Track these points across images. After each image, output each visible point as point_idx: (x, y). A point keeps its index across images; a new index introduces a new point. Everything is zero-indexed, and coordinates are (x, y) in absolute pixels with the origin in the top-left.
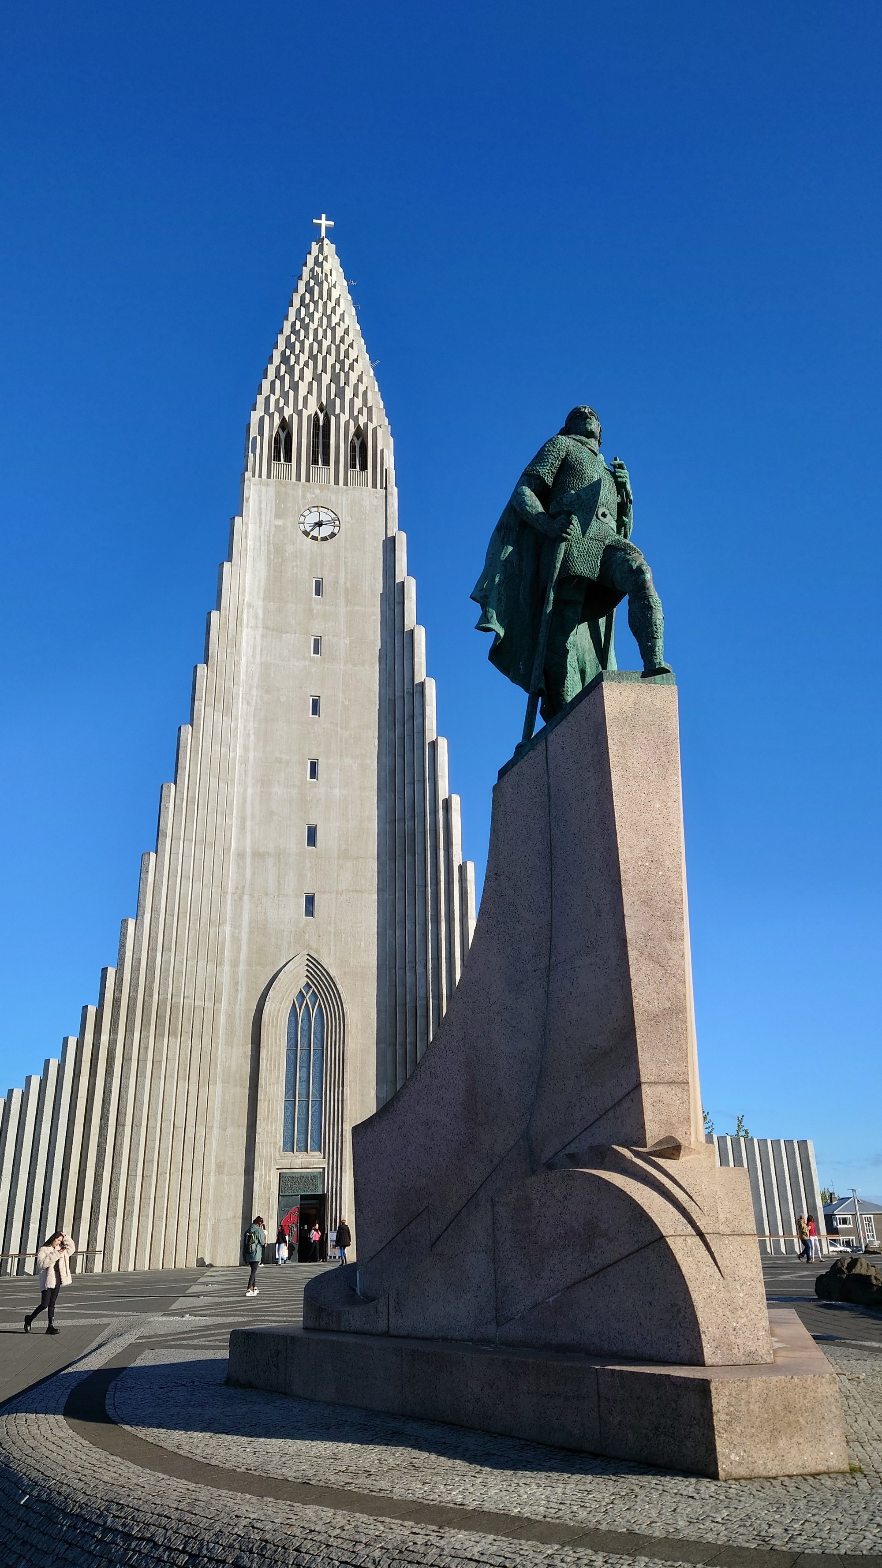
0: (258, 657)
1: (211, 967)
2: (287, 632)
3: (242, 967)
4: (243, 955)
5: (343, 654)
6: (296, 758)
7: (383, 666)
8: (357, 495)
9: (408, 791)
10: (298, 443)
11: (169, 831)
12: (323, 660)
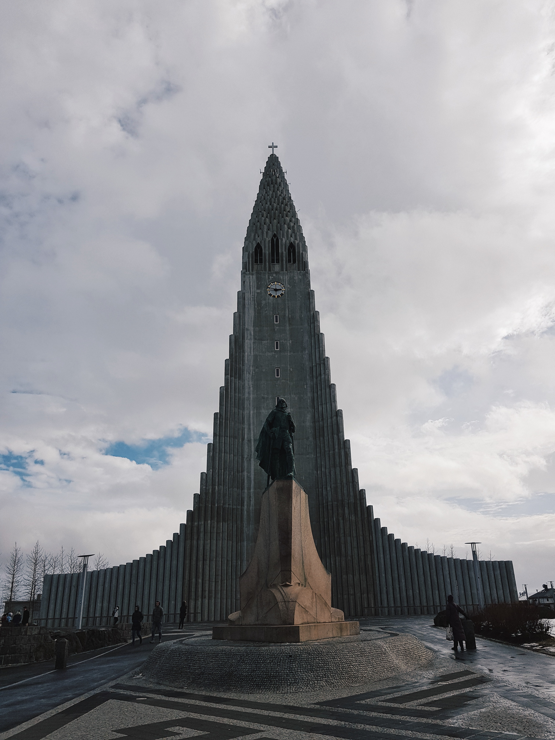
1: (239, 491)
2: (265, 340)
4: (252, 485)
5: (289, 348)
6: (270, 396)
7: (307, 352)
8: (292, 275)
9: (320, 408)
10: (265, 254)
11: (218, 433)
12: (280, 351)
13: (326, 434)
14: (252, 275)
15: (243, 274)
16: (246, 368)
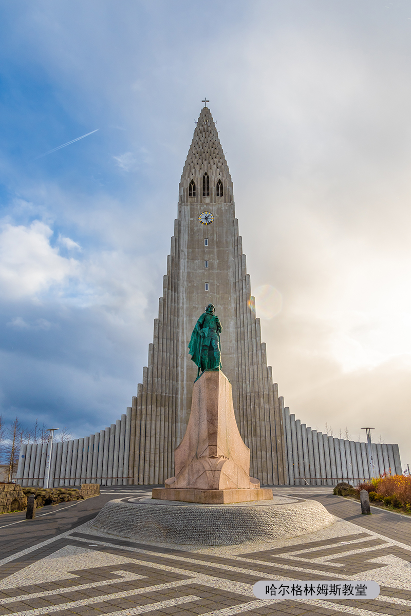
0: (186, 270)
1: (175, 382)
2: (196, 260)
3: (185, 382)
4: (185, 378)
5: (216, 267)
6: (201, 306)
7: (231, 270)
8: (220, 206)
9: (242, 317)
10: (197, 188)
11: (157, 336)
12: (209, 269)
13: (246, 338)
14: (187, 206)
15: (180, 205)
16: (181, 282)
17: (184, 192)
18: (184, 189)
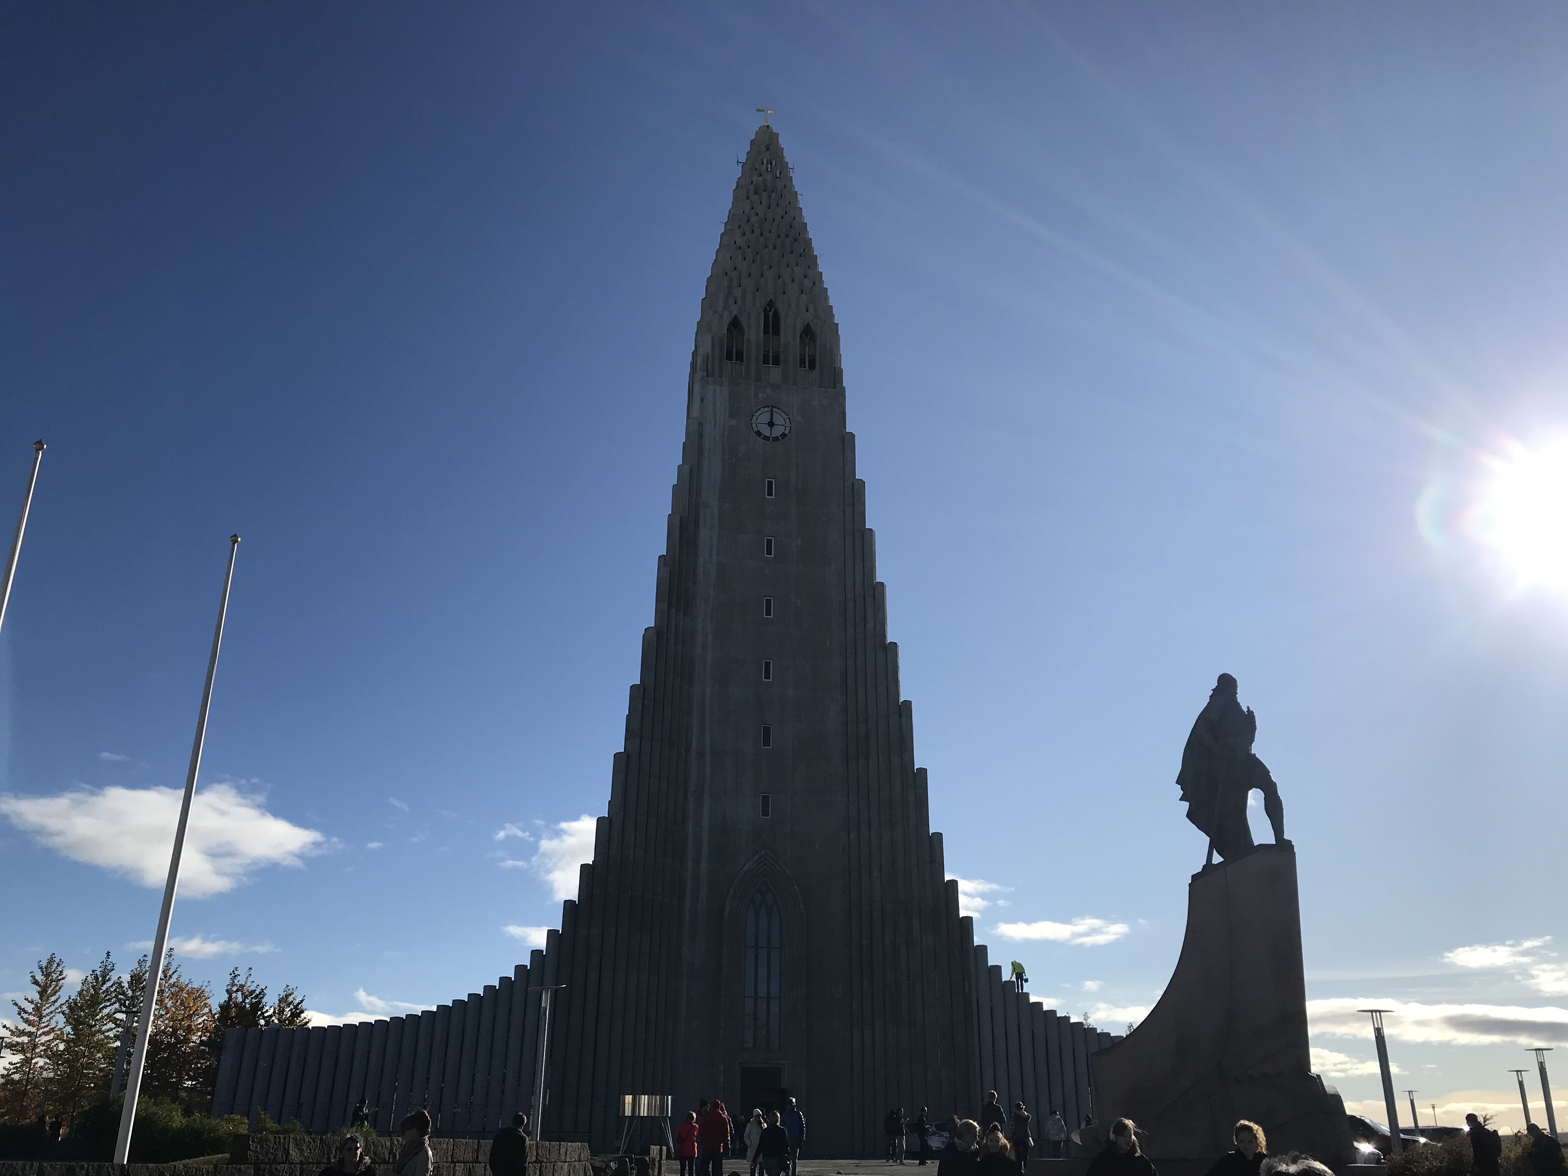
0: (714, 557)
1: (677, 864)
2: (742, 533)
3: (703, 865)
5: (795, 555)
6: (750, 657)
7: (833, 567)
8: (807, 395)
10: (749, 341)
11: (635, 731)
12: (776, 560)
13: (872, 753)
14: (721, 385)
15: (701, 382)
16: (700, 590)
17: (713, 347)
18: (713, 338)
